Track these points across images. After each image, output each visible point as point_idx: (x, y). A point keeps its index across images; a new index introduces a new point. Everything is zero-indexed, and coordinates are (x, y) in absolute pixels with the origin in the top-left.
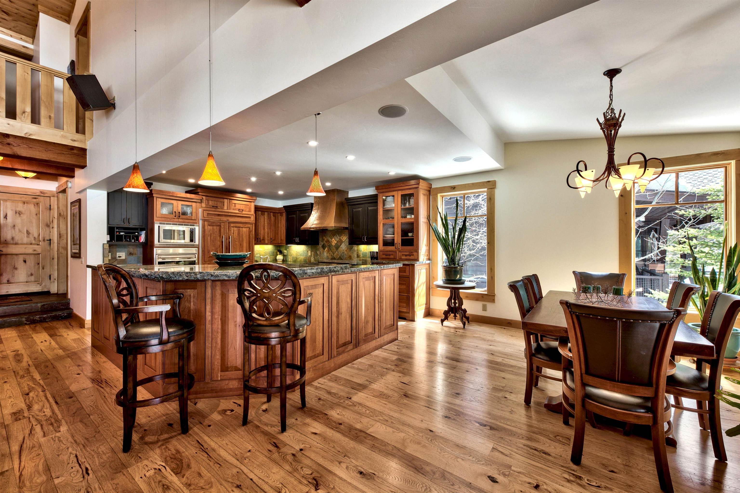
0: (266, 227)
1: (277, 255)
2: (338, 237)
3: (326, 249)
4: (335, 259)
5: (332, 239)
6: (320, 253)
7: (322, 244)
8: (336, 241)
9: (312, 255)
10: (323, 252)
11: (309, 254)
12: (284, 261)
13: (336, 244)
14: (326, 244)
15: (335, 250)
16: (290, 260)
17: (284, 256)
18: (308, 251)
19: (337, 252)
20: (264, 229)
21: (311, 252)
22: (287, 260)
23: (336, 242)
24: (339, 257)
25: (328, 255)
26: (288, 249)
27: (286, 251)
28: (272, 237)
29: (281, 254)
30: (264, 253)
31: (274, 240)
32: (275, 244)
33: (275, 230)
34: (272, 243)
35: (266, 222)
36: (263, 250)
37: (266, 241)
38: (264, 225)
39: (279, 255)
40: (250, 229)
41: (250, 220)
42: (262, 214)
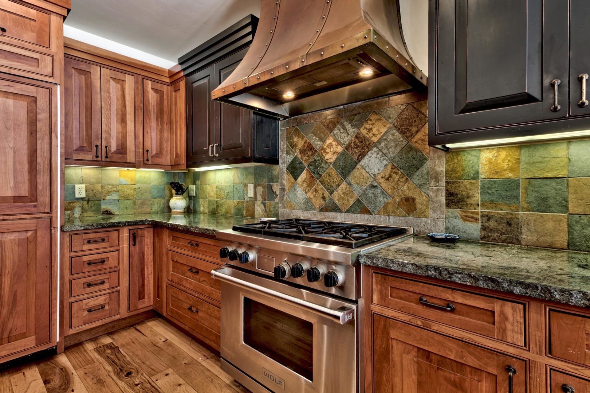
0: (130, 117)
1: (171, 196)
2: (352, 130)
3: (304, 175)
4: (335, 209)
5: (323, 140)
6: (283, 190)
7: (290, 159)
8: (339, 143)
9: (259, 198)
10: (293, 187)
11: (251, 194)
12: (189, 211)
13: (342, 154)
14: (304, 160)
15: (336, 179)
16: (202, 209)
17: (190, 197)
18: (245, 186)
19: (344, 186)
20: (123, 120)
21: (255, 187)
22: (198, 209)
23: (340, 149)
24: (352, 201)
25: (310, 195)
26: (198, 182)
27: (193, 187)
28: (150, 146)
29: (180, 194)
30: (132, 191)
31: (157, 155)
32: (160, 166)
33: (161, 129)
34: (150, 162)
35: (127, 103)
36: (131, 183)
37: (128, 158)
38: (123, 110)
39: (176, 197)
40: (38, 103)
41: (33, 69)
42: (114, 79)
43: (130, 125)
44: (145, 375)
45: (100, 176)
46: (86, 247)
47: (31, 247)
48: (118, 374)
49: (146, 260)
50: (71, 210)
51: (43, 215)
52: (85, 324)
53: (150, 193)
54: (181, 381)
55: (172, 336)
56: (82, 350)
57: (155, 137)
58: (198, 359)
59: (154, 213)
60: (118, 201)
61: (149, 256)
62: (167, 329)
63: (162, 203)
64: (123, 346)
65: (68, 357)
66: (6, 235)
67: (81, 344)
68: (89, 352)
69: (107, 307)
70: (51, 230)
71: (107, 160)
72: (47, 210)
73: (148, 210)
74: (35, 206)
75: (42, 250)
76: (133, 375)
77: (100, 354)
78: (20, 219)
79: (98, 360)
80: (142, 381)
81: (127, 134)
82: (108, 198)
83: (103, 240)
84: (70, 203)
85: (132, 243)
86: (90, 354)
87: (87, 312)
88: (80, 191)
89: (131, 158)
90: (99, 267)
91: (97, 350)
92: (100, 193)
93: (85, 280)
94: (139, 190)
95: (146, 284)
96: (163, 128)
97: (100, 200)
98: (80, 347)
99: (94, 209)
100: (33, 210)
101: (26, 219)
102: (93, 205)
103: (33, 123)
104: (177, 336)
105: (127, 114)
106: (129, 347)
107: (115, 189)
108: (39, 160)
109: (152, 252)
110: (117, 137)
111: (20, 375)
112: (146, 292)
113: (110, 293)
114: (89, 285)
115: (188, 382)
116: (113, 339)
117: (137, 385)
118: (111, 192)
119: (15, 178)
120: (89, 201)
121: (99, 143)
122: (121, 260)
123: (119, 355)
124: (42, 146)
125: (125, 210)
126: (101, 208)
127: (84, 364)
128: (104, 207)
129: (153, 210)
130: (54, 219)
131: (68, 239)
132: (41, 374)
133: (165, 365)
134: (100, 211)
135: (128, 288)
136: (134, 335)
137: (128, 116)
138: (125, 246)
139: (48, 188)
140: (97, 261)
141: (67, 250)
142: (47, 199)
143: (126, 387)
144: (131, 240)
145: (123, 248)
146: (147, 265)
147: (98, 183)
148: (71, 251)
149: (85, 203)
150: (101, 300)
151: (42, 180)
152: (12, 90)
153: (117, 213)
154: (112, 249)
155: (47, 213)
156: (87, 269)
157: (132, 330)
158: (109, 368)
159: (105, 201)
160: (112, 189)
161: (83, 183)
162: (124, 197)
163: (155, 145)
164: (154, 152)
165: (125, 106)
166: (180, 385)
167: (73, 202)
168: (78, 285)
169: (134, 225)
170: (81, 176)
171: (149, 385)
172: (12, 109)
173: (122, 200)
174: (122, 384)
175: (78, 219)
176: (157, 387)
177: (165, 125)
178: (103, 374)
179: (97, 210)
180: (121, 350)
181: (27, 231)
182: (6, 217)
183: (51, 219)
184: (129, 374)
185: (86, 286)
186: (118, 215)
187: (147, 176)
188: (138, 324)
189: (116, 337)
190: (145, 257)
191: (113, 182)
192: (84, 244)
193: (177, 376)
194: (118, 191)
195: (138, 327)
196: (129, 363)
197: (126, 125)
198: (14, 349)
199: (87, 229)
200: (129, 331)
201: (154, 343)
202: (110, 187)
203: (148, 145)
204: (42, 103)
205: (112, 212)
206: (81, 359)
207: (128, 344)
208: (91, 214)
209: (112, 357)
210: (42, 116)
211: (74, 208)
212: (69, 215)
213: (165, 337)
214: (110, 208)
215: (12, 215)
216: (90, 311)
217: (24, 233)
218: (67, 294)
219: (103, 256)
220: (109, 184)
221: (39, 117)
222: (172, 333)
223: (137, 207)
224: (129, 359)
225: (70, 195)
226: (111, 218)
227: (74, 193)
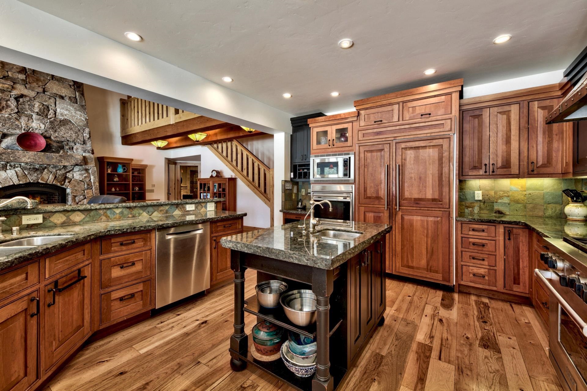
1: (567, 203)
28: (536, 158)
29: (580, 202)
30: (522, 197)
31: (544, 166)
32: (548, 175)
33: (549, 141)
34: (535, 172)
35: (512, 127)
36: (521, 189)
37: (512, 170)
38: (509, 134)
39: (572, 204)
40: (443, 147)
41: (441, 130)
42: (500, 113)
43: (514, 144)
44: (494, 329)
45: (493, 184)
46: (471, 233)
47: (439, 226)
48: (478, 319)
49: (521, 254)
50: (472, 208)
51: (446, 210)
52: (471, 282)
53: (543, 199)
54: (517, 347)
55: (537, 323)
56: (468, 297)
57: (542, 149)
58: (545, 347)
59: (547, 217)
60: (509, 204)
61: (524, 252)
62: (536, 318)
63: (558, 209)
64: (493, 308)
65: (459, 296)
66: (429, 217)
67: (470, 294)
68: (471, 300)
69: (487, 278)
70: (449, 218)
71: (494, 174)
72: (447, 207)
73: (541, 214)
74: (441, 204)
75: (445, 228)
76: (487, 324)
77: (476, 304)
78: (435, 210)
79: (473, 306)
80: (490, 330)
81: (512, 152)
82: (500, 201)
83: (483, 231)
84: (471, 203)
85: (507, 238)
86: (471, 301)
87: (472, 275)
88: (479, 195)
89: (515, 170)
90: (480, 248)
91: (476, 302)
92: (493, 197)
93: (471, 254)
94: (530, 195)
95: (521, 274)
96: (552, 140)
97: (493, 203)
98: (468, 295)
99: (488, 208)
100: (441, 206)
101: (437, 211)
102: (487, 205)
103: (441, 159)
104: (541, 326)
105: (512, 136)
106: (497, 311)
107: (506, 194)
108: (444, 179)
109: (527, 249)
110: (502, 156)
111: (435, 291)
112: (521, 280)
113: (488, 269)
114: (474, 258)
115: (522, 351)
116: (490, 302)
117: (485, 329)
118: (502, 196)
119: (433, 189)
120: (484, 202)
121: (487, 163)
122: (497, 248)
123: (486, 311)
124: (445, 170)
125: (515, 212)
126: (494, 209)
127: (464, 303)
128: (496, 207)
129: (546, 215)
130: (451, 212)
131: (460, 226)
132: (442, 295)
133: (513, 333)
134: (493, 210)
135: (503, 271)
136: (506, 307)
137: (512, 137)
138: (501, 238)
139: (448, 194)
140: (479, 244)
141: (459, 232)
142: (448, 201)
143: (478, 326)
144: (506, 235)
145: (499, 240)
146: (522, 259)
147: (492, 190)
148: (462, 233)
149: (482, 204)
150: (482, 271)
151: (446, 190)
152: (432, 144)
153: (508, 213)
154: (490, 238)
155: (448, 208)
156: (472, 247)
157: (508, 304)
158: (476, 313)
159: (497, 203)
160: (504, 195)
161: (480, 190)
162: (514, 201)
163: (541, 157)
164: (540, 163)
165: (510, 130)
166: (514, 348)
167: (473, 203)
168: (466, 255)
169: (507, 224)
170: (479, 185)
171: (492, 334)
172: (431, 154)
173: (512, 203)
174: (477, 323)
175: (477, 215)
176: (497, 338)
177: (554, 136)
178: (470, 313)
179: (491, 210)
180: (490, 309)
181: (438, 217)
182: (429, 209)
183: (449, 212)
184: (485, 322)
185: (471, 258)
186: (509, 215)
187: (539, 183)
188: (515, 303)
189: (493, 302)
190: (520, 251)
191: (505, 189)
192: (470, 231)
193: (516, 343)
194: (508, 196)
195: (513, 305)
196: (490, 318)
197: (510, 145)
198: (432, 276)
199: (470, 221)
200: (505, 303)
201: (517, 319)
202: (502, 193)
203: (533, 157)
204: (445, 147)
205: (504, 212)
206: (464, 300)
207: (497, 309)
208: (487, 212)
209: (482, 309)
210: (446, 154)
211: (474, 206)
212: (471, 211)
213: (529, 321)
214: (501, 208)
215: (431, 208)
216: (474, 275)
217: (436, 218)
218: (460, 260)
219: (484, 241)
220: (501, 191)
221: (444, 155)
222: (539, 322)
223: (528, 210)
224: (491, 316)
225: (472, 198)
226: (502, 217)
227: (474, 196)
